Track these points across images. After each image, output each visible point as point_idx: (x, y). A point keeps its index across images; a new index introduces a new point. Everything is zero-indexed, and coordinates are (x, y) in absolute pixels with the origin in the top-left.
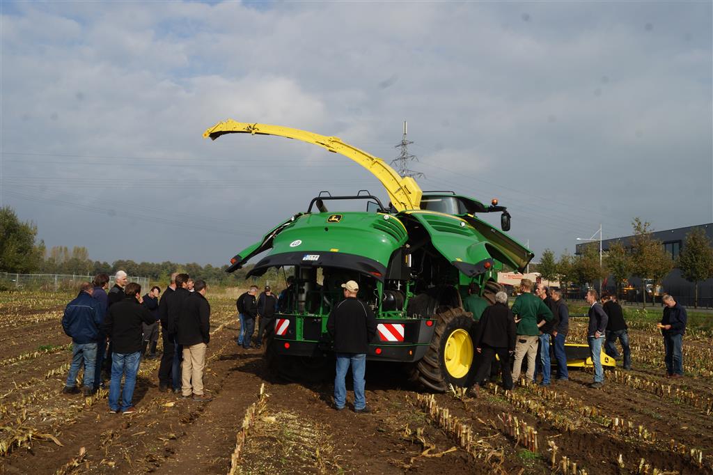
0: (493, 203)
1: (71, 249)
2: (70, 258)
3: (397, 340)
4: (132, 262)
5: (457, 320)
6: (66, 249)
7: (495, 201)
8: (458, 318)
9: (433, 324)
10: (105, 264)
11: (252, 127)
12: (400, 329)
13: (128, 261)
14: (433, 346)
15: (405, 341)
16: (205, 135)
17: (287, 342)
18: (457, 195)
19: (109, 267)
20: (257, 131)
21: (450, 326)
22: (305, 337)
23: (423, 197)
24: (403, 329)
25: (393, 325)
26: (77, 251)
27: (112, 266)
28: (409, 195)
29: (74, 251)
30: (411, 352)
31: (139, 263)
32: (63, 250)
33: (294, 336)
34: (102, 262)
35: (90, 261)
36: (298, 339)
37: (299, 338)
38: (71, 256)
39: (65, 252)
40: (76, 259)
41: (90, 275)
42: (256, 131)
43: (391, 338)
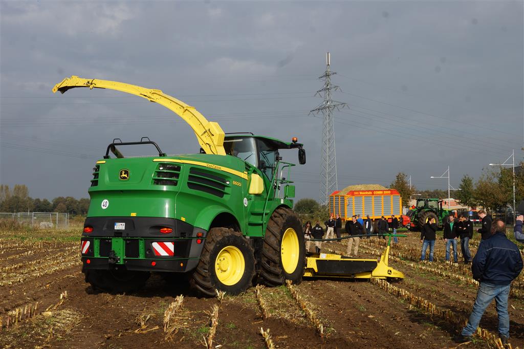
0: (293, 141)
1: (12, 188)
2: (11, 196)
3: (168, 255)
4: (72, 198)
5: (227, 239)
6: (7, 188)
7: (295, 139)
8: (227, 237)
9: (202, 242)
10: (45, 201)
11: (90, 82)
12: (170, 246)
13: (68, 197)
14: (203, 259)
15: (174, 255)
16: (54, 90)
17: (88, 258)
18: (255, 135)
19: (49, 204)
20: (95, 86)
21: (219, 243)
22: (101, 254)
23: (226, 138)
24: (173, 246)
25: (165, 243)
26: (18, 189)
27: (52, 203)
28: (212, 137)
29: (15, 189)
30: (182, 265)
31: (79, 199)
32: (4, 188)
33: (93, 254)
34: (42, 200)
35: (30, 199)
36: (95, 257)
37: (97, 255)
38: (12, 193)
39: (6, 190)
40: (16, 197)
41: (30, 212)
42: (93, 85)
43: (163, 253)
